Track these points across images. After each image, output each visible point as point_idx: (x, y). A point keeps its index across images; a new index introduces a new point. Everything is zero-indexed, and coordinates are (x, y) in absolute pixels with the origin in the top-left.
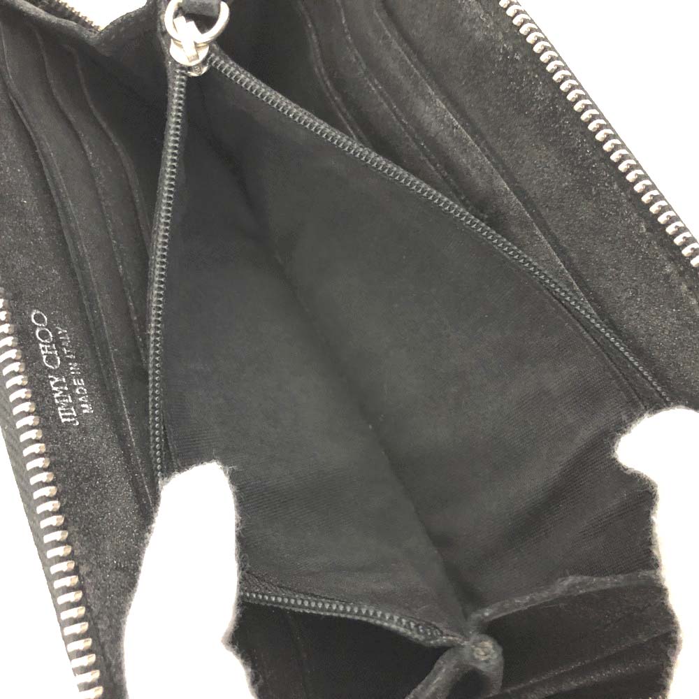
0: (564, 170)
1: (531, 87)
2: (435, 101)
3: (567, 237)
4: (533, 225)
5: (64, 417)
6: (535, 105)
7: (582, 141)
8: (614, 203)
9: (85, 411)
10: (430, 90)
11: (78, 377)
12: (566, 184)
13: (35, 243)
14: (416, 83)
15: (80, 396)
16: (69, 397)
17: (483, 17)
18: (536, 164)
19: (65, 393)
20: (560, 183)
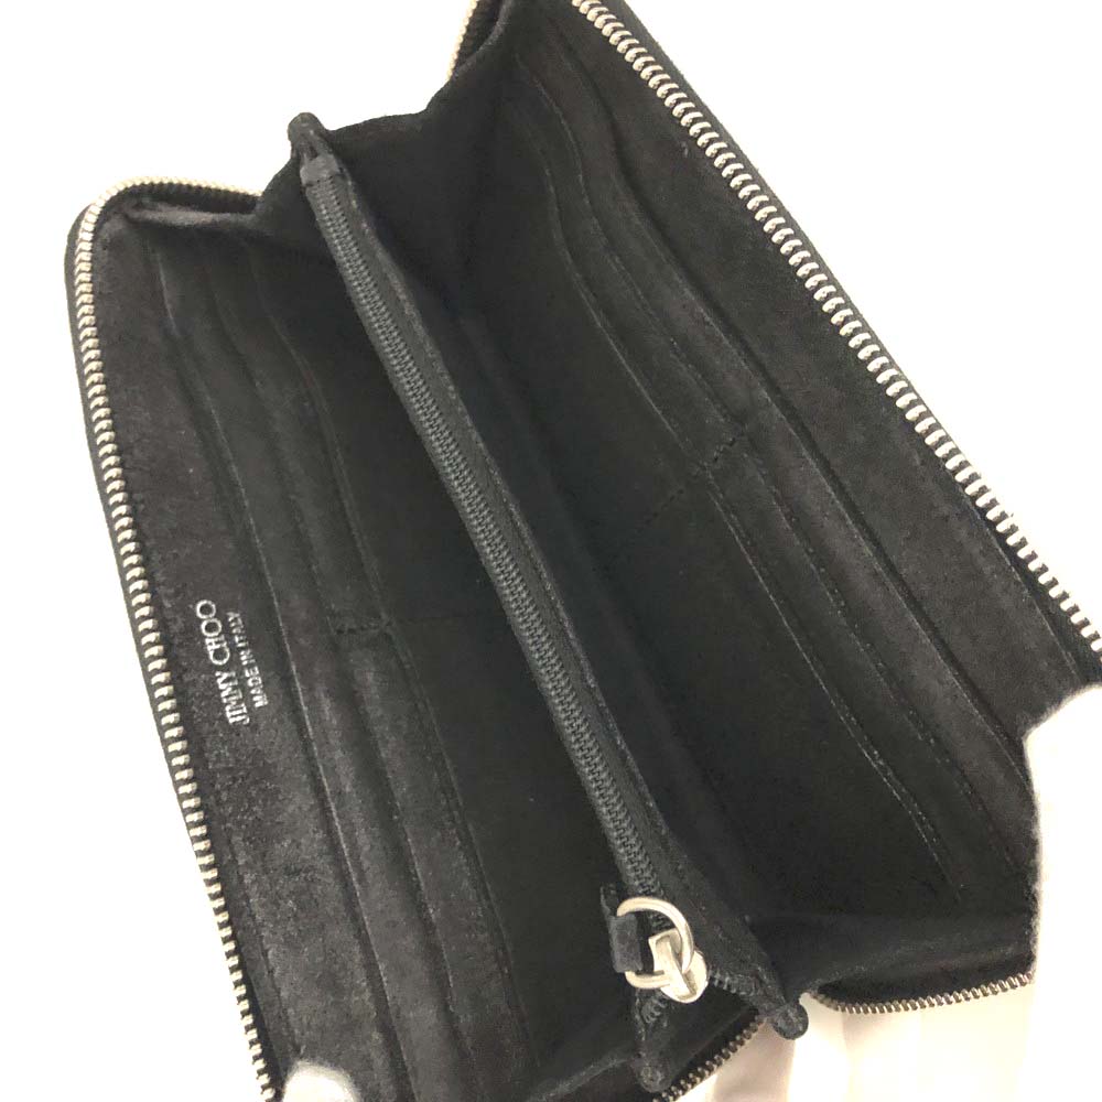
5: (232, 716)
9: (257, 705)
11: (251, 666)
15: (253, 688)
16: (240, 692)
19: (235, 688)
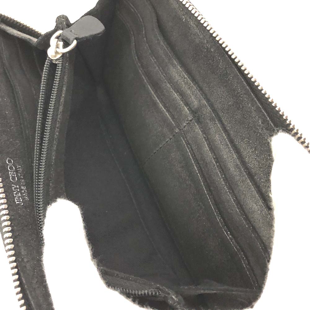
0: (230, 97)
1: (217, 63)
2: (177, 67)
3: (229, 125)
4: (215, 120)
5: (17, 201)
6: (219, 70)
7: (237, 86)
8: (249, 111)
9: (25, 199)
10: (175, 62)
11: (24, 186)
12: (230, 103)
13: (10, 130)
14: (169, 59)
15: (24, 193)
16: (20, 193)
17: (199, 33)
18: (218, 94)
19: (18, 192)
20: (228, 103)
